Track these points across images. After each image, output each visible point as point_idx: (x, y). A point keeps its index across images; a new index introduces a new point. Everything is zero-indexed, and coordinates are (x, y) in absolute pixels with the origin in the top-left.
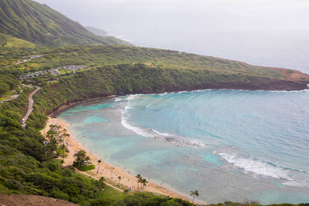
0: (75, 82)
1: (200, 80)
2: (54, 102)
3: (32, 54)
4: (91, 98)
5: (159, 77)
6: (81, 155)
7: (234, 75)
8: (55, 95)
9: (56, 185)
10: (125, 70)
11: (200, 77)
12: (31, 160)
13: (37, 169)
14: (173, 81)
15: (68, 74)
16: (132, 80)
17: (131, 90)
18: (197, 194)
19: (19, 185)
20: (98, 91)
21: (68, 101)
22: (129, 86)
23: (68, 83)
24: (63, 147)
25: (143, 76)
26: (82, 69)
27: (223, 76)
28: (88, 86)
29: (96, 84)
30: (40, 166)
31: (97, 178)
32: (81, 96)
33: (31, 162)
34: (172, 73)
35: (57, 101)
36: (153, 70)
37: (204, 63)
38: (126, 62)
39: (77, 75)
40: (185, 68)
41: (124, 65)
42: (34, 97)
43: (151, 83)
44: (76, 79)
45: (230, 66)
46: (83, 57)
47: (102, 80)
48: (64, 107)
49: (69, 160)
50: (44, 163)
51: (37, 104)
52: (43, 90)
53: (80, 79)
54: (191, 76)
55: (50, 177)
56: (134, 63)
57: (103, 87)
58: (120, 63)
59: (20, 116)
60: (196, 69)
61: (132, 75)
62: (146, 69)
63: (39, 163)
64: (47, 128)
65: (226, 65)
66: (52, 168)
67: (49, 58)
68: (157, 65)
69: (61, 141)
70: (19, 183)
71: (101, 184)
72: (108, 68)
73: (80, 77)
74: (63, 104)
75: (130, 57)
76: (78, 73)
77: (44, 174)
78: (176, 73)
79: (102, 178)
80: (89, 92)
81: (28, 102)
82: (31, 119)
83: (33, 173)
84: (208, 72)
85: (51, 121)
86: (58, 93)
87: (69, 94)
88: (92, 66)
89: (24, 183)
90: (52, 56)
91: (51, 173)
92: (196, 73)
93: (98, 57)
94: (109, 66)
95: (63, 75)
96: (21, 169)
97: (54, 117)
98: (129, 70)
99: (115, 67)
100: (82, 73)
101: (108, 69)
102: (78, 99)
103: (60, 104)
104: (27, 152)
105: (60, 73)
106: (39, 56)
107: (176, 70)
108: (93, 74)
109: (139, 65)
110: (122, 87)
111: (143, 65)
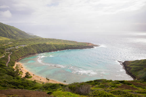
0: (24, 50)
1: (63, 47)
3: (9, 42)
4: (29, 55)
5: (51, 47)
6: (27, 73)
7: (73, 45)
9: (19, 84)
12: (10, 77)
14: (55, 48)
15: (21, 48)
16: (42, 49)
17: (42, 52)
18: (65, 81)
20: (32, 53)
21: (22, 57)
23: (22, 51)
24: (21, 71)
25: (46, 47)
26: (26, 46)
27: (70, 45)
28: (28, 51)
29: (31, 50)
30: (14, 78)
31: (33, 80)
32: (26, 54)
35: (18, 57)
36: (49, 45)
37: (64, 42)
38: (40, 43)
40: (59, 44)
41: (40, 44)
42: (10, 56)
43: (49, 49)
45: (72, 43)
46: (26, 42)
47: (33, 49)
48: (21, 58)
49: (24, 75)
50: (15, 77)
51: (11, 58)
52: (13, 53)
54: (61, 46)
55: (17, 82)
57: (33, 51)
58: (38, 43)
59: (6, 62)
61: (42, 47)
62: (47, 45)
64: (15, 66)
66: (18, 79)
69: (20, 69)
70: (6, 85)
71: (35, 82)
73: (25, 48)
74: (20, 58)
75: (42, 41)
76: (25, 47)
77: (15, 81)
79: (35, 80)
80: (29, 53)
81: (8, 58)
82: (10, 63)
83: (11, 81)
84: (66, 45)
85: (16, 63)
86: (18, 54)
87: (22, 54)
88: (29, 45)
89: (8, 84)
90: (16, 42)
91: (18, 80)
92: (62, 45)
93: (31, 42)
95: (20, 48)
96: (7, 80)
99: (37, 45)
100: (26, 47)
101: (34, 45)
102: (25, 56)
104: (9, 74)
106: (11, 43)
107: (56, 45)
108: (30, 47)
109: (44, 43)
110: (39, 51)
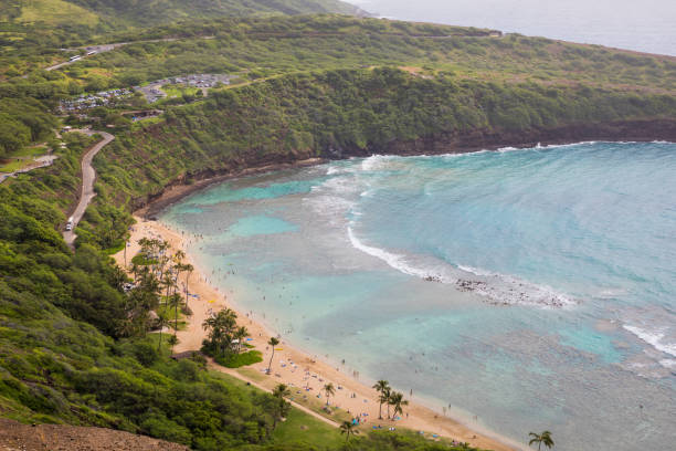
0: (206, 121)
1: (561, 115)
2: (149, 176)
3: (91, 42)
4: (251, 164)
5: (442, 108)
6: (223, 324)
7: (664, 99)
8: (153, 157)
9: (156, 404)
10: (346, 87)
11: (562, 105)
12: (91, 335)
13: (106, 359)
14: (482, 118)
15: (187, 99)
16: (365, 117)
17: (362, 144)
18: (548, 441)
19: (57, 401)
20: (271, 146)
21: (189, 175)
22: (356, 132)
23: (188, 124)
24: (176, 299)
25: (397, 102)
26: (226, 83)
27: (633, 101)
28: (241, 132)
29: (264, 127)
30: (113, 352)
31: (266, 387)
32: (224, 160)
33: (89, 340)
34: (481, 95)
35: (159, 173)
36: (425, 87)
37: (573, 65)
38: (349, 64)
39: (214, 102)
40: (521, 79)
41: (344, 74)
42: (95, 162)
43: (420, 124)
44: (209, 112)
45: (654, 74)
46: (229, 49)
47: (281, 115)
48: (177, 190)
49: (192, 336)
50: (125, 344)
51: (106, 180)
52: (119, 143)
53: (221, 114)
54: (538, 105)
55: (139, 382)
56: (372, 68)
57: (284, 135)
58: (332, 66)
59: (61, 213)
60: (553, 82)
61: (366, 100)
62: (406, 84)
63: (111, 342)
64: (133, 249)
65: (643, 68)
66: (147, 357)
67: (138, 54)
68: (436, 74)
69: (169, 283)
70: (57, 394)
71: (277, 403)
72: (297, 80)
73: (221, 106)
74: (175, 182)
75: (362, 51)
76: (216, 96)
77: (126, 372)
78: (492, 96)
79: (282, 388)
80: (247, 148)
81: (80, 175)
82: (89, 221)
83: (95, 370)
84: (585, 92)
85: (142, 229)
86: (161, 152)
87: (191, 155)
88: (254, 76)
89: (73, 396)
90: (144, 46)
91: (145, 370)
92: (552, 94)
93: (271, 50)
94: (301, 76)
95: (173, 102)
96: (65, 358)
97: (150, 217)
98: (358, 85)
99: (319, 79)
100: (226, 96)
101: (298, 84)
102: (214, 168)
103: (167, 181)
104: (78, 313)
105: (166, 95)
106: (111, 47)
107: (491, 86)
108: (256, 97)
109: (385, 72)
110: (336, 136)
111: (399, 71)
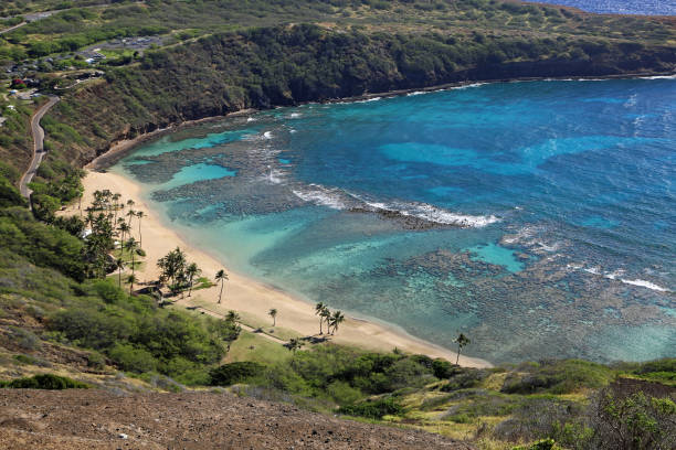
0: (145, 80)
1: (459, 61)
2: (96, 132)
3: (28, 10)
4: (189, 118)
5: (356, 58)
7: (547, 42)
8: (98, 115)
10: (270, 44)
11: (460, 50)
12: (56, 280)
13: (72, 300)
14: (392, 67)
15: (126, 61)
16: (288, 69)
17: (288, 94)
19: (30, 341)
20: (206, 101)
21: (132, 130)
22: (281, 84)
23: (128, 83)
24: (130, 244)
25: (317, 57)
26: (160, 44)
27: (520, 45)
28: (178, 88)
29: (198, 83)
30: (79, 293)
31: (218, 315)
32: (165, 115)
33: (55, 284)
34: (390, 45)
35: (106, 130)
36: (339, 41)
37: (468, 15)
38: (271, 21)
39: (149, 61)
40: (424, 29)
41: (264, 31)
42: (42, 123)
43: (338, 73)
44: (146, 72)
45: (536, 20)
46: (161, 13)
47: (212, 71)
48: (124, 144)
51: (56, 138)
52: (66, 104)
53: (157, 72)
54: (439, 52)
55: (102, 317)
56: (292, 25)
57: (216, 90)
58: (255, 25)
60: (452, 32)
61: (288, 55)
62: (323, 38)
63: (76, 284)
64: (88, 200)
65: (527, 15)
66: (109, 296)
67: (74, 20)
68: (349, 28)
69: (124, 228)
70: (30, 334)
71: (229, 328)
72: (225, 39)
73: (158, 66)
74: (121, 137)
75: (281, 10)
76: (151, 56)
77: (87, 308)
78: (398, 45)
79: (232, 316)
80: (184, 104)
81: (30, 133)
82: (44, 177)
83: (62, 309)
84: (479, 39)
85: (93, 181)
86: (105, 110)
87: (131, 110)
88: (184, 37)
89: (45, 334)
90: (81, 13)
91: (108, 307)
92: (451, 42)
93: (198, 11)
94: (228, 35)
95: (111, 63)
96: (33, 301)
97: (102, 169)
98: (280, 42)
99: (245, 38)
100: (160, 56)
101: (225, 42)
102: (155, 123)
103: (112, 136)
104: (42, 261)
105: (107, 57)
106: (47, 15)
107: (398, 37)
108: (188, 56)
109: (304, 27)
110: (264, 89)
111: (316, 27)
